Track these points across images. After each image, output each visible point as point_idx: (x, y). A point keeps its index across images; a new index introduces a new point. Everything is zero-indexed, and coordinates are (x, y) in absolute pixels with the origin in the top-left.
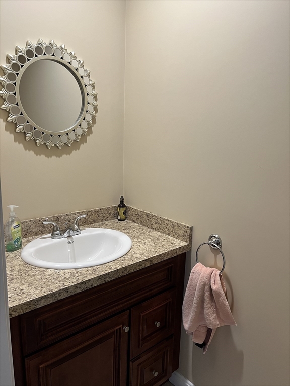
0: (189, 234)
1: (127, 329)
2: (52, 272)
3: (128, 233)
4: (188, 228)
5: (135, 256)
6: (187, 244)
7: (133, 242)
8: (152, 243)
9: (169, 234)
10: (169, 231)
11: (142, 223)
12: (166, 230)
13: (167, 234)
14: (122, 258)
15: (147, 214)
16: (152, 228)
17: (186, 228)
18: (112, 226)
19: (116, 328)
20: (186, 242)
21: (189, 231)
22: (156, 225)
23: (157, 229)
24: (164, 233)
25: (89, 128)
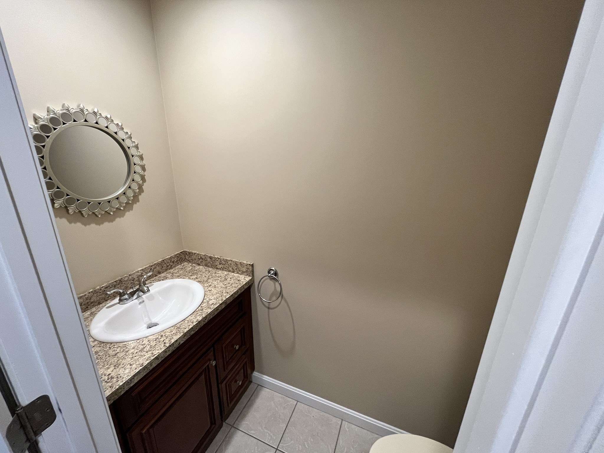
0: (251, 270)
1: (214, 363)
2: (135, 344)
3: (197, 278)
4: (249, 266)
5: (211, 302)
6: (250, 278)
7: (204, 287)
8: (221, 284)
9: (233, 272)
10: (233, 269)
11: (206, 265)
12: (230, 269)
13: (232, 272)
14: (200, 308)
15: (211, 258)
16: (217, 269)
17: (248, 266)
18: (178, 274)
19: (204, 367)
20: (249, 276)
21: (251, 267)
22: (220, 266)
23: (222, 269)
24: (229, 271)
25: (140, 187)
